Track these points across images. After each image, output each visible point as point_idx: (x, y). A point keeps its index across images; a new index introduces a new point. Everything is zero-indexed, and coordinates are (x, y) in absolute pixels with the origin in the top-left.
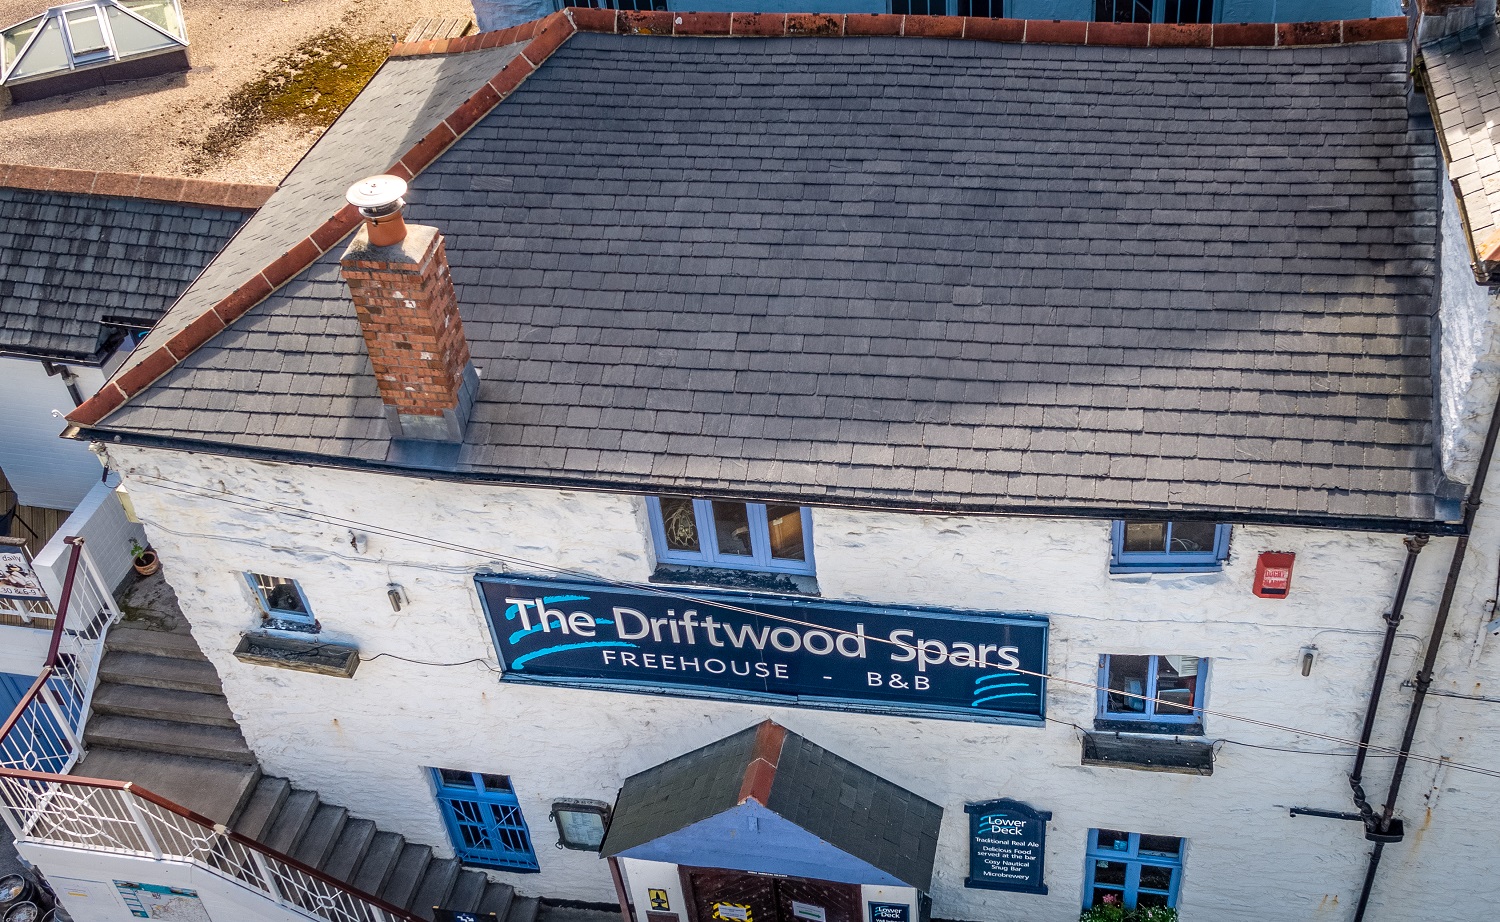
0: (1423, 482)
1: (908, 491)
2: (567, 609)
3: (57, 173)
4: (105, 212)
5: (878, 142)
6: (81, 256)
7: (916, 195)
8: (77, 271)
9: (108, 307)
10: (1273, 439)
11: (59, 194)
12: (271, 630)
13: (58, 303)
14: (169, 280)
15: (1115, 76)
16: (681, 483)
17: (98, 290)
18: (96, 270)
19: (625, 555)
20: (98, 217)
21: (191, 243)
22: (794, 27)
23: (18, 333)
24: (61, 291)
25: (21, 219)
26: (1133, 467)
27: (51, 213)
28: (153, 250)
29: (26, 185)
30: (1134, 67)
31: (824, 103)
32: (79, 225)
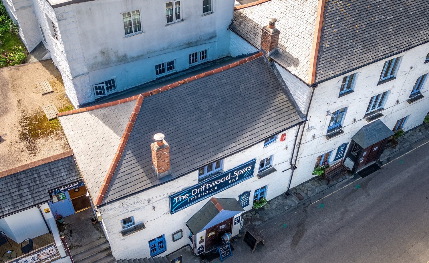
0: (300, 116)
1: (241, 148)
2: (184, 195)
3: (18, 167)
4: (36, 170)
5: (203, 97)
6: (35, 181)
7: (213, 103)
8: (36, 185)
9: (48, 188)
10: (280, 118)
11: (22, 171)
12: (125, 229)
13: (35, 193)
14: (59, 177)
15: (229, 74)
16: (209, 163)
17: (44, 186)
18: (41, 182)
19: (194, 180)
20: (34, 172)
21: (60, 168)
22: (179, 84)
23: (30, 203)
24: (34, 190)
25: (15, 180)
26: (266, 130)
27: (22, 176)
28: (52, 173)
29: (13, 173)
30: (231, 72)
31: (191, 95)
32: (31, 176)
